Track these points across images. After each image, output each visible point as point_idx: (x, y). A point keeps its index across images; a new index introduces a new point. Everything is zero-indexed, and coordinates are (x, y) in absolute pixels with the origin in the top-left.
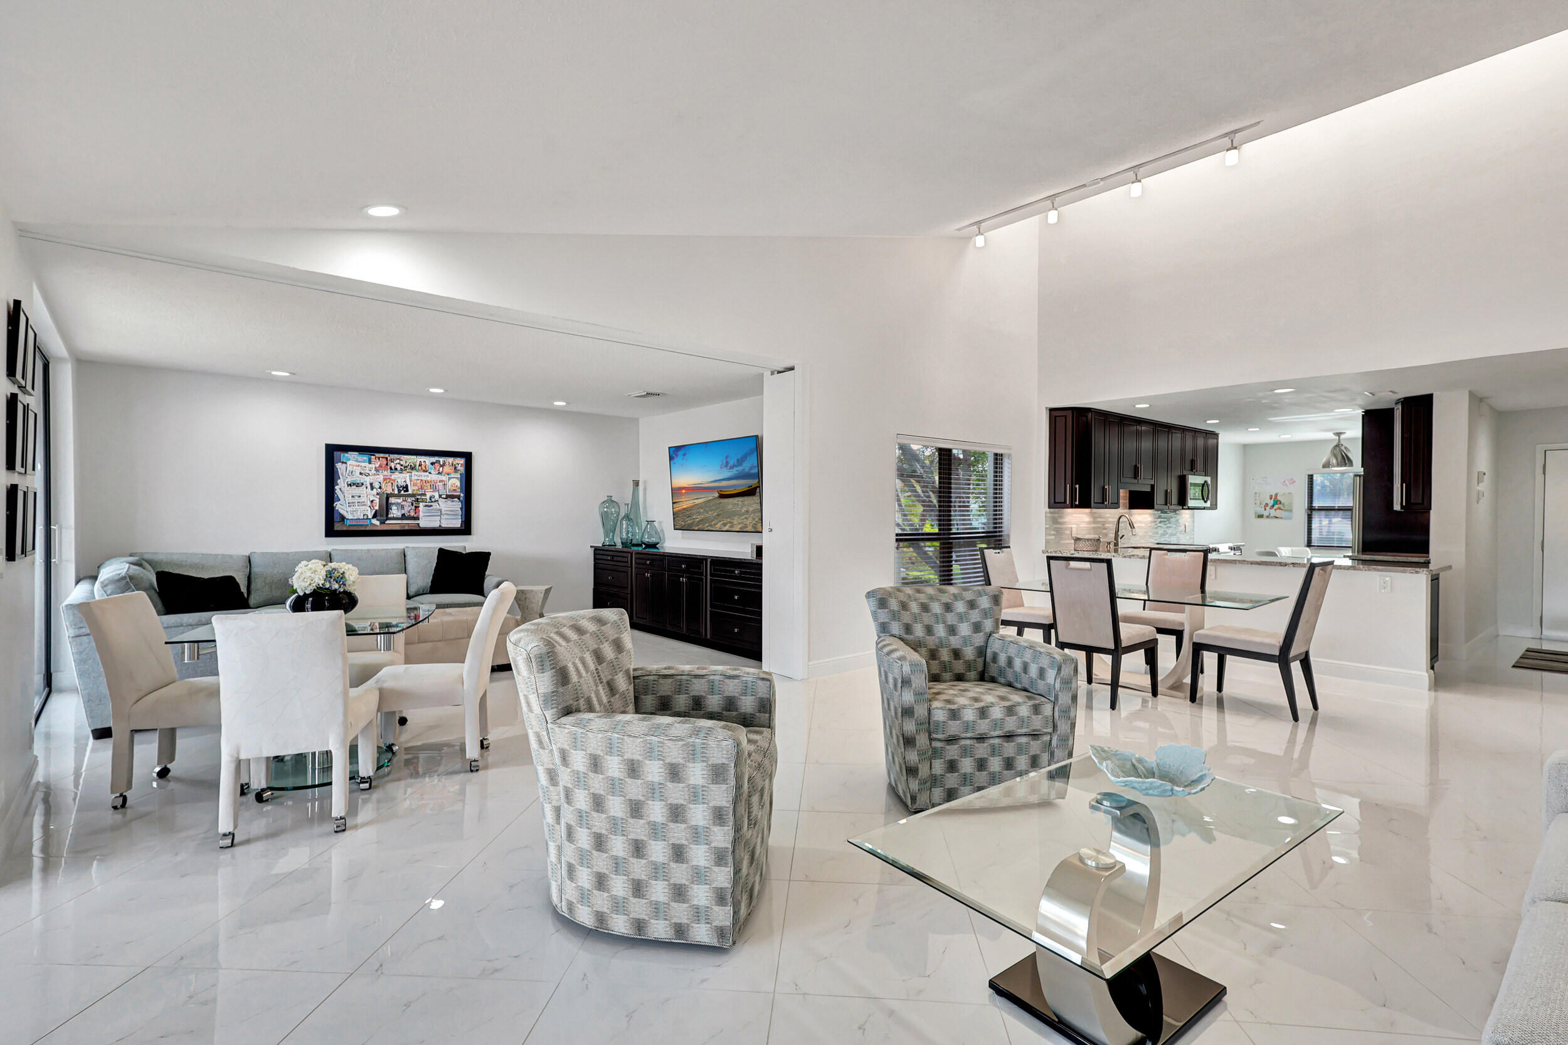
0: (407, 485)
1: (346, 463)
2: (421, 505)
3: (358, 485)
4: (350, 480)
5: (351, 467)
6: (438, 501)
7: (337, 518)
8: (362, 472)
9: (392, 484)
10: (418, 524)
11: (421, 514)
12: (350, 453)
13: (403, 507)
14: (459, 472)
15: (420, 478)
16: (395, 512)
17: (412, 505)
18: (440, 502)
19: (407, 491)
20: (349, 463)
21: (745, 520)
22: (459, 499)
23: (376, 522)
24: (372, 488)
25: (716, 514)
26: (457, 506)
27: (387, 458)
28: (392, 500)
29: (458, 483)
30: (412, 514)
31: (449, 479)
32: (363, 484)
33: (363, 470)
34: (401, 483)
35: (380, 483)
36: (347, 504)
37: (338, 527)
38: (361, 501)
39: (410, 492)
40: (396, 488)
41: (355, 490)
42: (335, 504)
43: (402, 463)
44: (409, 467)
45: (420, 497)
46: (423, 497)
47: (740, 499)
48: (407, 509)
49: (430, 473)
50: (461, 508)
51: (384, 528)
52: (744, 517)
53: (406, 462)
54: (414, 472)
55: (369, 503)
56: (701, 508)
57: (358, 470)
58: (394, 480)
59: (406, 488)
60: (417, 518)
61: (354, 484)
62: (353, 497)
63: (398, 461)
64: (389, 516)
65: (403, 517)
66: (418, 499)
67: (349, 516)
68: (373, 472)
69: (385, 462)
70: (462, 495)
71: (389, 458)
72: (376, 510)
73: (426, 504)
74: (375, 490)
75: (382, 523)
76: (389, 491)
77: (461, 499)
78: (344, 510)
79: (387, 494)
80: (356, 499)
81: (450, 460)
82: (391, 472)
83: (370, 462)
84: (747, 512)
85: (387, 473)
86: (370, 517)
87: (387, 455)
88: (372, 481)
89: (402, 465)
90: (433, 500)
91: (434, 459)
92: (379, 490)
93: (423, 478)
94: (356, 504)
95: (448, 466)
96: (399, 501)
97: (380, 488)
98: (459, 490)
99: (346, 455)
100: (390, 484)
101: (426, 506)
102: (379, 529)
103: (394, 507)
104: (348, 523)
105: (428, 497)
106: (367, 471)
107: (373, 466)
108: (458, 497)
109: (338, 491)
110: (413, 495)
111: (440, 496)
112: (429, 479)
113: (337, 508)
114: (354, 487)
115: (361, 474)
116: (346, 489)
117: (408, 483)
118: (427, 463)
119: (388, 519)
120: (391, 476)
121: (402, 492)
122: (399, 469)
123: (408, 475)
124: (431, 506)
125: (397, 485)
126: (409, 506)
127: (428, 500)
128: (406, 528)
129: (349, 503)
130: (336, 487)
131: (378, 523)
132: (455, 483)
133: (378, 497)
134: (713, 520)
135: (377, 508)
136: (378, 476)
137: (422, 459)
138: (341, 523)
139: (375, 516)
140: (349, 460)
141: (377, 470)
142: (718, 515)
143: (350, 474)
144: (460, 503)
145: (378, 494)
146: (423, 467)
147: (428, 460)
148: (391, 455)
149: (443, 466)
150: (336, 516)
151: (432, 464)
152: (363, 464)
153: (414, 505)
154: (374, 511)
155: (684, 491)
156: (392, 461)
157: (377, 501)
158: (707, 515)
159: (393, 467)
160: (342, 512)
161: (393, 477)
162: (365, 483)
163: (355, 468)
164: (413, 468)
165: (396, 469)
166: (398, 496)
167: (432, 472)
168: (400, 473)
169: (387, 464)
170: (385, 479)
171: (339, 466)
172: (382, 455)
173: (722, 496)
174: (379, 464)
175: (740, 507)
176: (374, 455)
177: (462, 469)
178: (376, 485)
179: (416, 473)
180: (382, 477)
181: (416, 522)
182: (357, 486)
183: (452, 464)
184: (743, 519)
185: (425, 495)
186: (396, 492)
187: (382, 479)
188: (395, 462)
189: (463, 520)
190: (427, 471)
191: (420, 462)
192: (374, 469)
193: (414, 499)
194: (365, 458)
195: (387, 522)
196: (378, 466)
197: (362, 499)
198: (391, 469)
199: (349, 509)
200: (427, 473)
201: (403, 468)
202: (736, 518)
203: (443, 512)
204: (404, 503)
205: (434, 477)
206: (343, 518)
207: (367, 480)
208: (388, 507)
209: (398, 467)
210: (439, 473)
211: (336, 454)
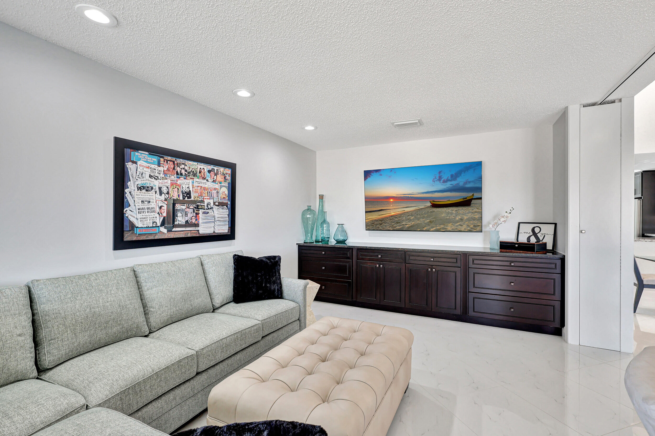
0: (190, 191)
1: (136, 163)
2: (201, 211)
3: (148, 189)
4: (140, 182)
5: (141, 168)
6: (212, 208)
7: (126, 226)
8: (152, 175)
9: (178, 189)
10: (198, 231)
11: (201, 221)
12: (140, 152)
13: (186, 215)
14: (227, 181)
15: (200, 185)
16: (180, 219)
17: (194, 212)
18: (214, 209)
19: (190, 197)
20: (139, 163)
21: (460, 227)
22: (227, 206)
23: (163, 230)
24: (161, 193)
25: (428, 221)
26: (224, 213)
27: (174, 162)
28: (178, 206)
29: (227, 192)
30: (194, 221)
31: (221, 187)
32: (152, 188)
33: (153, 172)
34: (185, 189)
35: (168, 187)
36: (137, 211)
37: (128, 237)
38: (150, 206)
39: (192, 199)
40: (181, 194)
41: (144, 195)
42: (125, 210)
43: (186, 168)
44: (192, 173)
45: (199, 204)
46: (202, 204)
47: (454, 209)
48: (190, 215)
49: (207, 180)
50: (228, 215)
51: (172, 235)
52: (459, 223)
53: (189, 168)
54: (196, 179)
55: (158, 210)
56: (412, 215)
57: (148, 172)
58: (179, 186)
59: (188, 194)
60: (197, 225)
61: (144, 188)
62: (143, 202)
63: (183, 166)
64: (176, 223)
65: (187, 224)
66: (198, 206)
67: (138, 224)
68: (162, 175)
69: (172, 166)
70: (229, 203)
71: (175, 162)
72: (164, 217)
73: (204, 211)
74: (163, 195)
75: (169, 231)
76: (176, 197)
77: (229, 206)
78: (134, 217)
79: (174, 200)
80: (146, 205)
81: (222, 169)
82: (177, 177)
83: (159, 165)
84: (462, 220)
85: (174, 177)
86: (159, 224)
87: (174, 159)
88: (161, 185)
89: (186, 171)
90: (209, 207)
91: (211, 167)
92: (167, 195)
93: (203, 185)
94: (146, 210)
95: (220, 175)
96: (184, 207)
97: (168, 193)
98: (227, 198)
99: (136, 154)
100: (176, 189)
101: (204, 213)
102: (166, 237)
103: (179, 214)
104: (138, 231)
105: (206, 205)
106: (156, 174)
107: (161, 169)
108: (226, 205)
109: (128, 195)
110: (194, 202)
111: (214, 203)
112: (206, 186)
113: (127, 215)
114: (144, 191)
115: (150, 176)
116: (136, 193)
117: (191, 189)
118: (206, 170)
119: (174, 226)
120: (177, 181)
121: (186, 199)
122: (184, 174)
123: (191, 181)
124: (208, 213)
125: (182, 191)
126: (191, 213)
127: (206, 207)
128: (189, 235)
129: (139, 209)
130: (126, 190)
131: (165, 231)
132: (225, 191)
133: (166, 202)
134: (425, 226)
135: (165, 215)
136: (166, 181)
137: (201, 166)
138: (131, 232)
139: (163, 224)
140: (140, 159)
141: (165, 173)
142: (430, 222)
143: (140, 176)
144: (228, 210)
145: (166, 200)
146: (202, 174)
147: (207, 167)
148: (177, 159)
149: (216, 174)
150: (126, 224)
151: (209, 171)
152: (153, 166)
153: (196, 211)
154: (162, 218)
155: (392, 200)
156: (178, 165)
157: (165, 207)
158: (419, 222)
159: (179, 172)
160: (132, 219)
161: (179, 182)
162: (154, 187)
163: (145, 169)
164: (195, 175)
165: (181, 174)
166: (182, 203)
167: (209, 180)
168: (185, 179)
169: (174, 169)
170: (172, 184)
171: (129, 165)
172: (169, 158)
173: (434, 206)
174: (167, 167)
175: (454, 215)
176: (163, 157)
177: (229, 178)
178: (165, 190)
179: (197, 180)
180: (170, 182)
181: (197, 229)
182: (147, 191)
183: (223, 173)
184: (457, 226)
185: (203, 201)
186: (181, 198)
187: (169, 184)
188: (181, 167)
189: (230, 226)
190: (205, 179)
191: (200, 168)
192: (162, 172)
193: (195, 206)
194: (155, 159)
195: (174, 230)
196: (166, 169)
197: (152, 205)
198: (177, 173)
199: (139, 216)
200: (206, 181)
201: (187, 173)
202: (450, 225)
203: (216, 219)
204: (187, 210)
205: (209, 185)
206: (133, 226)
207: (156, 184)
208: (173, 214)
209: (183, 171)
210: (214, 181)
211: (127, 151)
